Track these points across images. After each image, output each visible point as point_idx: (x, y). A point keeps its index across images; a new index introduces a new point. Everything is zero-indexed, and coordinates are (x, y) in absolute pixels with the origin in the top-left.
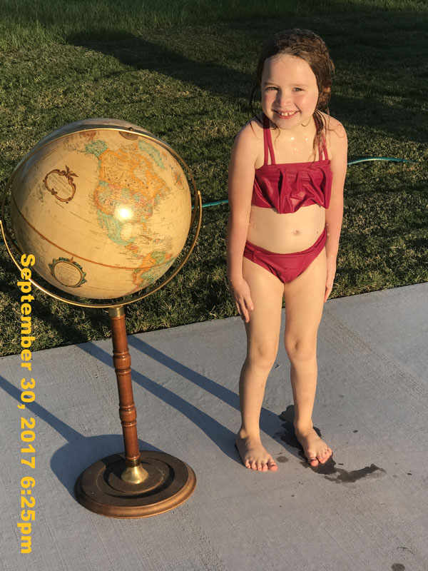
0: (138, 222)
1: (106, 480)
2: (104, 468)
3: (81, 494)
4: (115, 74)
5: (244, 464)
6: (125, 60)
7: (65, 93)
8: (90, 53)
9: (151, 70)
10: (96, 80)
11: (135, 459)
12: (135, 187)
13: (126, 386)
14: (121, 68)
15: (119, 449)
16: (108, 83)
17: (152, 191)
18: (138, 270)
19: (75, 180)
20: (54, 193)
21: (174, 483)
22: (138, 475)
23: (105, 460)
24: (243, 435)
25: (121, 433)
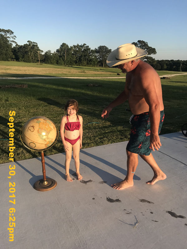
0: (46, 135)
1: (40, 184)
2: (39, 182)
3: (35, 187)
4: (46, 106)
5: (66, 180)
6: (48, 103)
7: (36, 109)
8: (42, 102)
9: (53, 105)
10: (43, 107)
11: (45, 180)
12: (46, 129)
13: (44, 166)
14: (47, 105)
15: (42, 178)
16: (45, 108)
17: (49, 130)
18: (46, 144)
19: (34, 128)
20: (30, 130)
21: (53, 184)
22: (46, 183)
23: (39, 180)
24: (66, 175)
25: (43, 175)
